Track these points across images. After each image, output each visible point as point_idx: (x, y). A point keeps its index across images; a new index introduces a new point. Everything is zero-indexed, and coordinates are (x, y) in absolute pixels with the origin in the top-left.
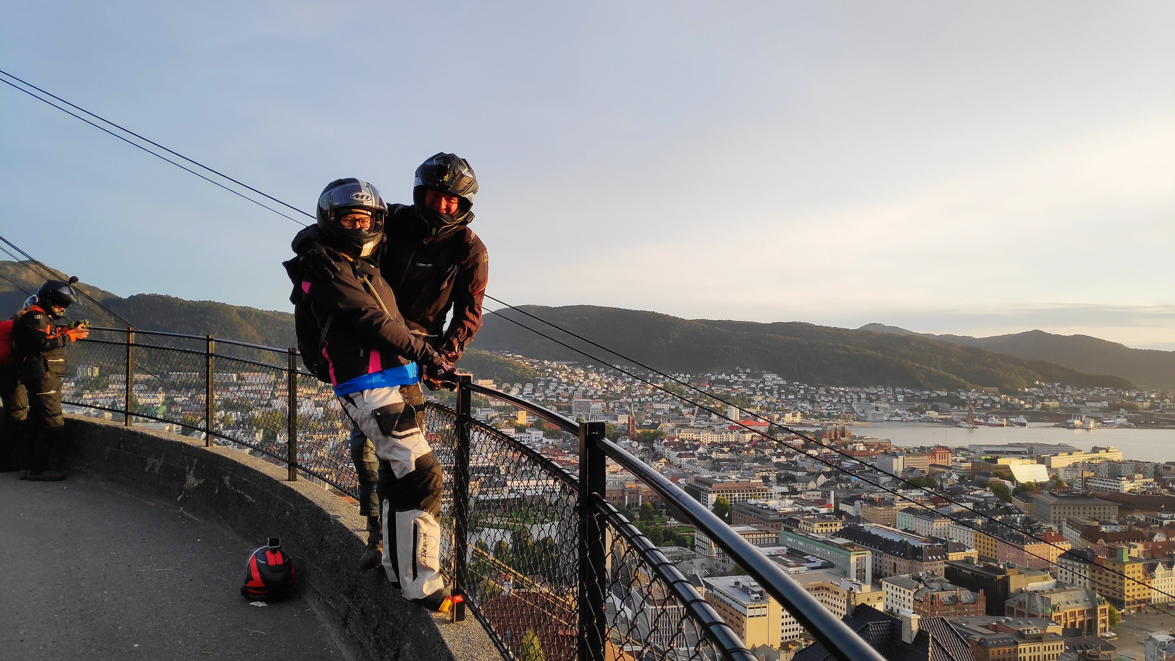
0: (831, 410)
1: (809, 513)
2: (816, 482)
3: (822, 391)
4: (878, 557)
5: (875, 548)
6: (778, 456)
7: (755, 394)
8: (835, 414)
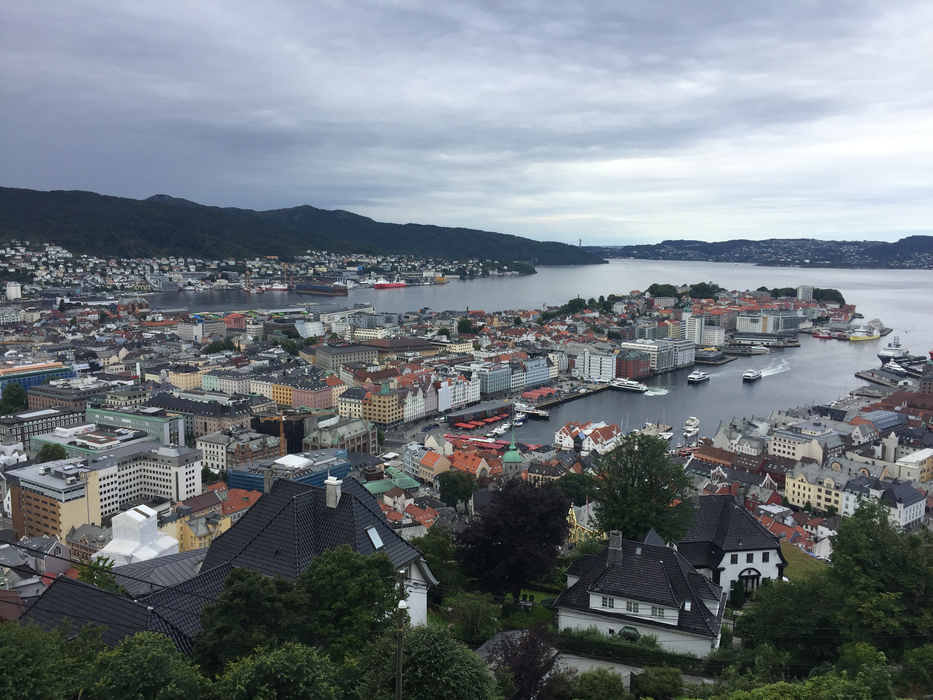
0: (124, 282)
1: (114, 386)
2: (118, 356)
3: (113, 263)
4: (189, 420)
5: (186, 411)
6: (74, 333)
7: (37, 267)
8: (129, 286)
